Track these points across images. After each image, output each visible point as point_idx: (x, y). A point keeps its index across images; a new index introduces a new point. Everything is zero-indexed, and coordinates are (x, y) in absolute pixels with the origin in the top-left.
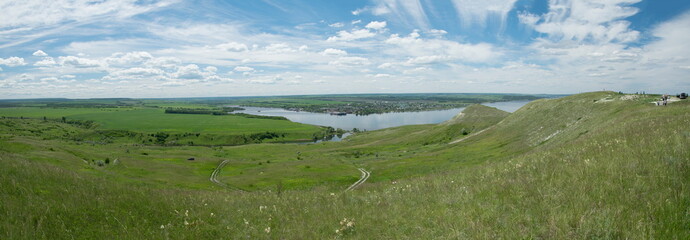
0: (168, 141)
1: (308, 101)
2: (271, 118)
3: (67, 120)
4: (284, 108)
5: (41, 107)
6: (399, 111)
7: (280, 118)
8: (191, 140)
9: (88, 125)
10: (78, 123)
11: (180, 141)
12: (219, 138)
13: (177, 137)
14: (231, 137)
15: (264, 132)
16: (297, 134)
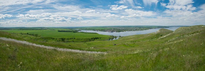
0: (65, 40)
1: (100, 28)
2: (92, 33)
3: (29, 34)
4: (93, 30)
5: (19, 30)
6: (129, 31)
7: (95, 33)
8: (73, 40)
9: (36, 35)
10: (33, 35)
11: (69, 41)
12: (81, 39)
13: (68, 39)
14: (85, 39)
15: (95, 37)
16: (104, 38)
